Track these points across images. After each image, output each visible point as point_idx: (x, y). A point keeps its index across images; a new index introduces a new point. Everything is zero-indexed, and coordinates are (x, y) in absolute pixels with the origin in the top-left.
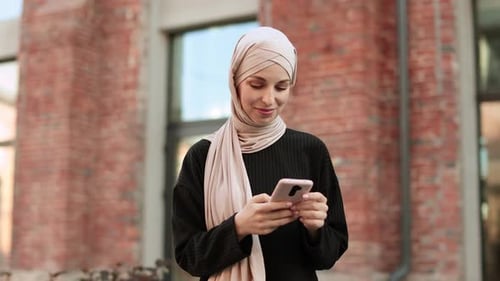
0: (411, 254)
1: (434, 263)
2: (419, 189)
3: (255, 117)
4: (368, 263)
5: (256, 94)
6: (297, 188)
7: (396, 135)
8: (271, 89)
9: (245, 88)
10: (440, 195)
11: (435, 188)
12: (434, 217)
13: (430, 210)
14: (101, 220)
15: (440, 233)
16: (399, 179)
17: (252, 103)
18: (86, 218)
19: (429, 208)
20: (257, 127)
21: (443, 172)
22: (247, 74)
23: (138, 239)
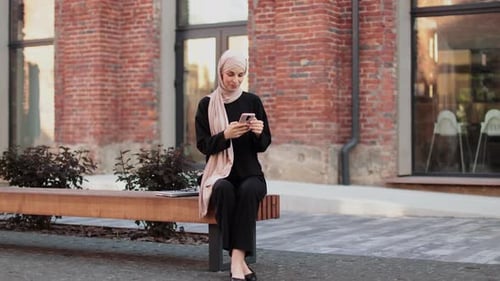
0: (359, 130)
1: (375, 136)
2: (365, 82)
3: (230, 88)
4: (328, 137)
5: (230, 78)
6: (249, 117)
7: (350, 42)
8: (236, 76)
9: (225, 76)
10: (380, 86)
11: (379, 82)
12: (376, 103)
13: (373, 98)
14: (127, 104)
15: (381, 115)
16: (351, 76)
17: (228, 82)
18: (116, 102)
19: (372, 97)
20: (230, 92)
21: (383, 70)
22: (226, 70)
23: (156, 119)
